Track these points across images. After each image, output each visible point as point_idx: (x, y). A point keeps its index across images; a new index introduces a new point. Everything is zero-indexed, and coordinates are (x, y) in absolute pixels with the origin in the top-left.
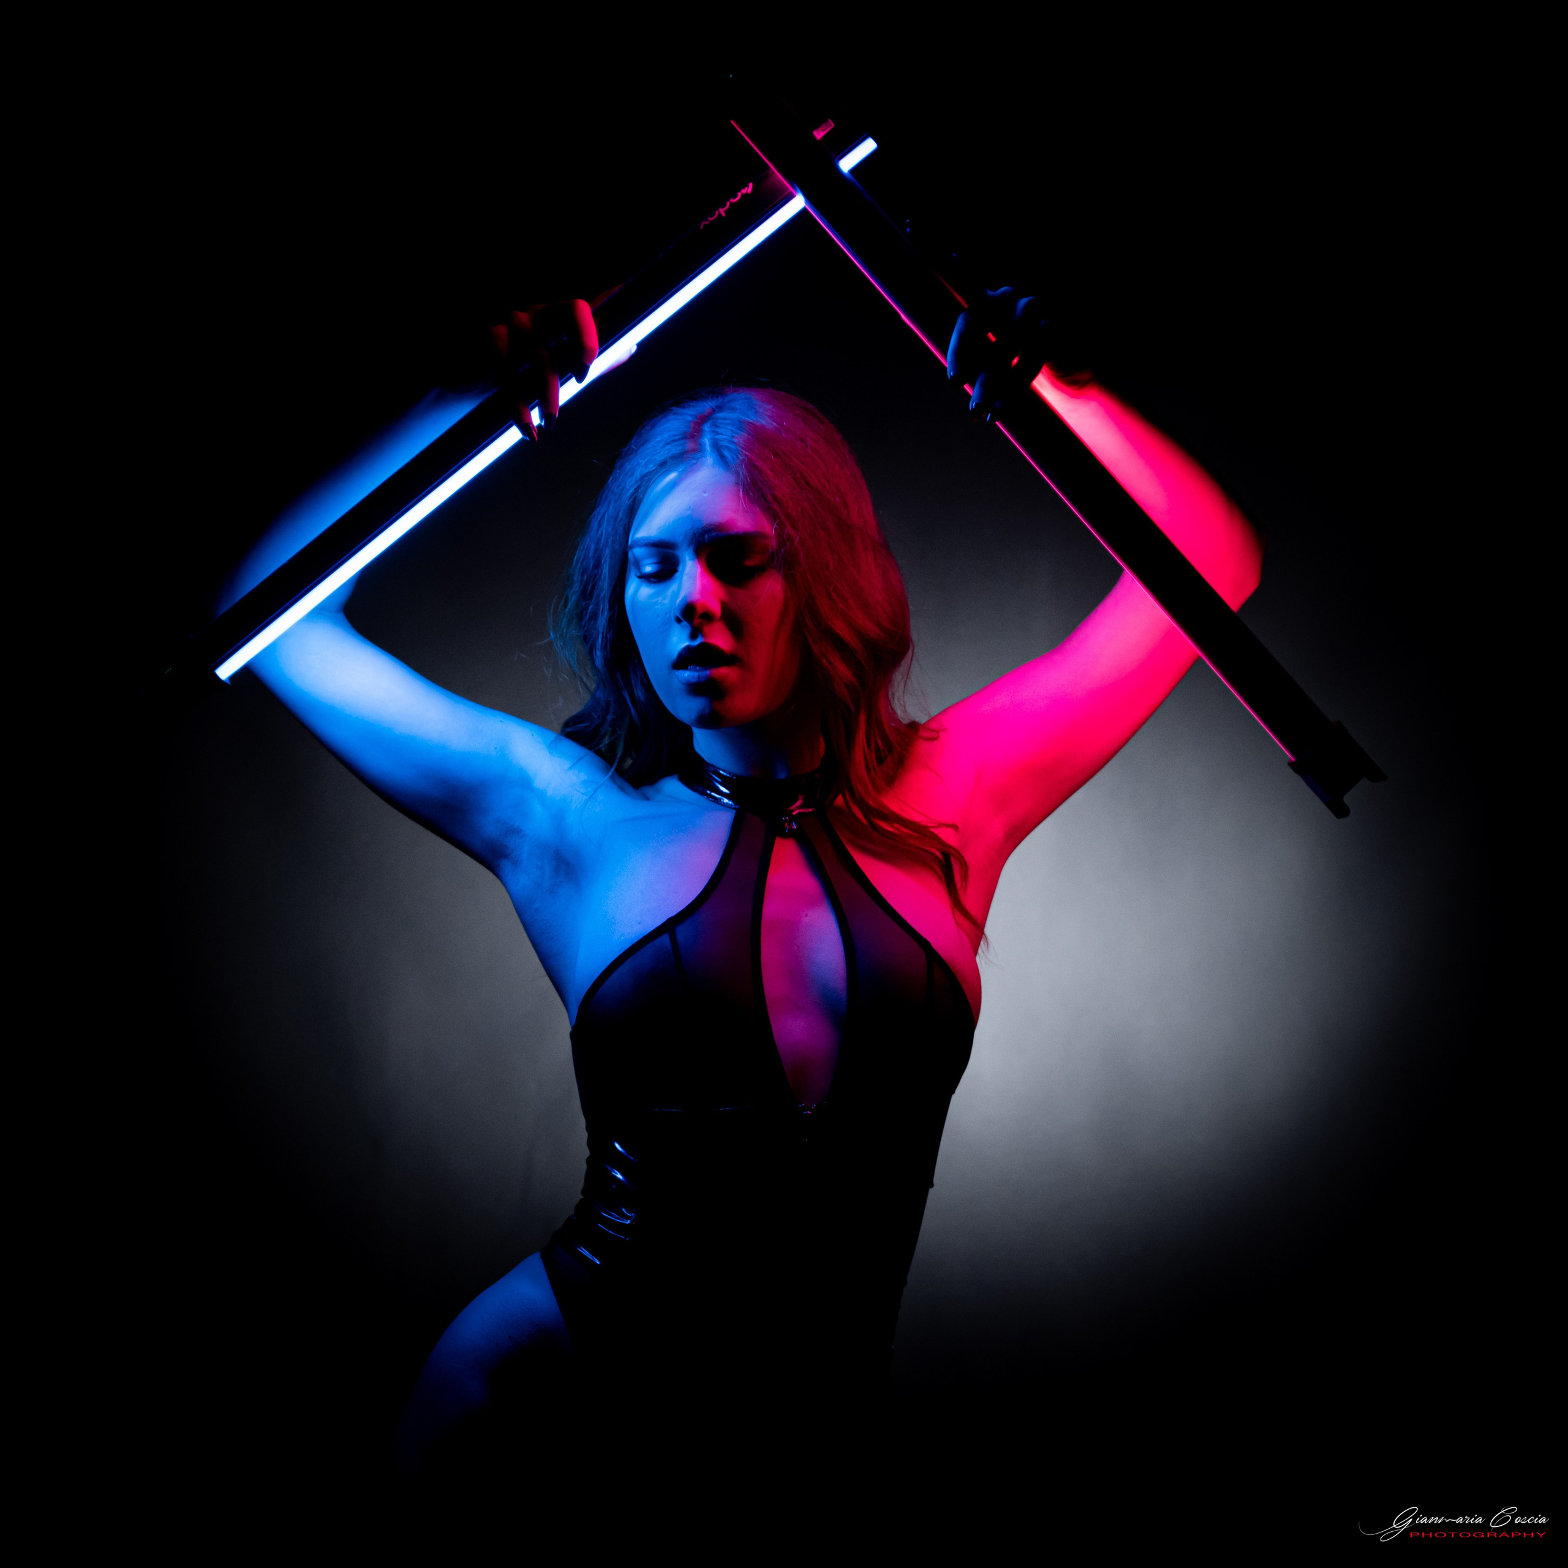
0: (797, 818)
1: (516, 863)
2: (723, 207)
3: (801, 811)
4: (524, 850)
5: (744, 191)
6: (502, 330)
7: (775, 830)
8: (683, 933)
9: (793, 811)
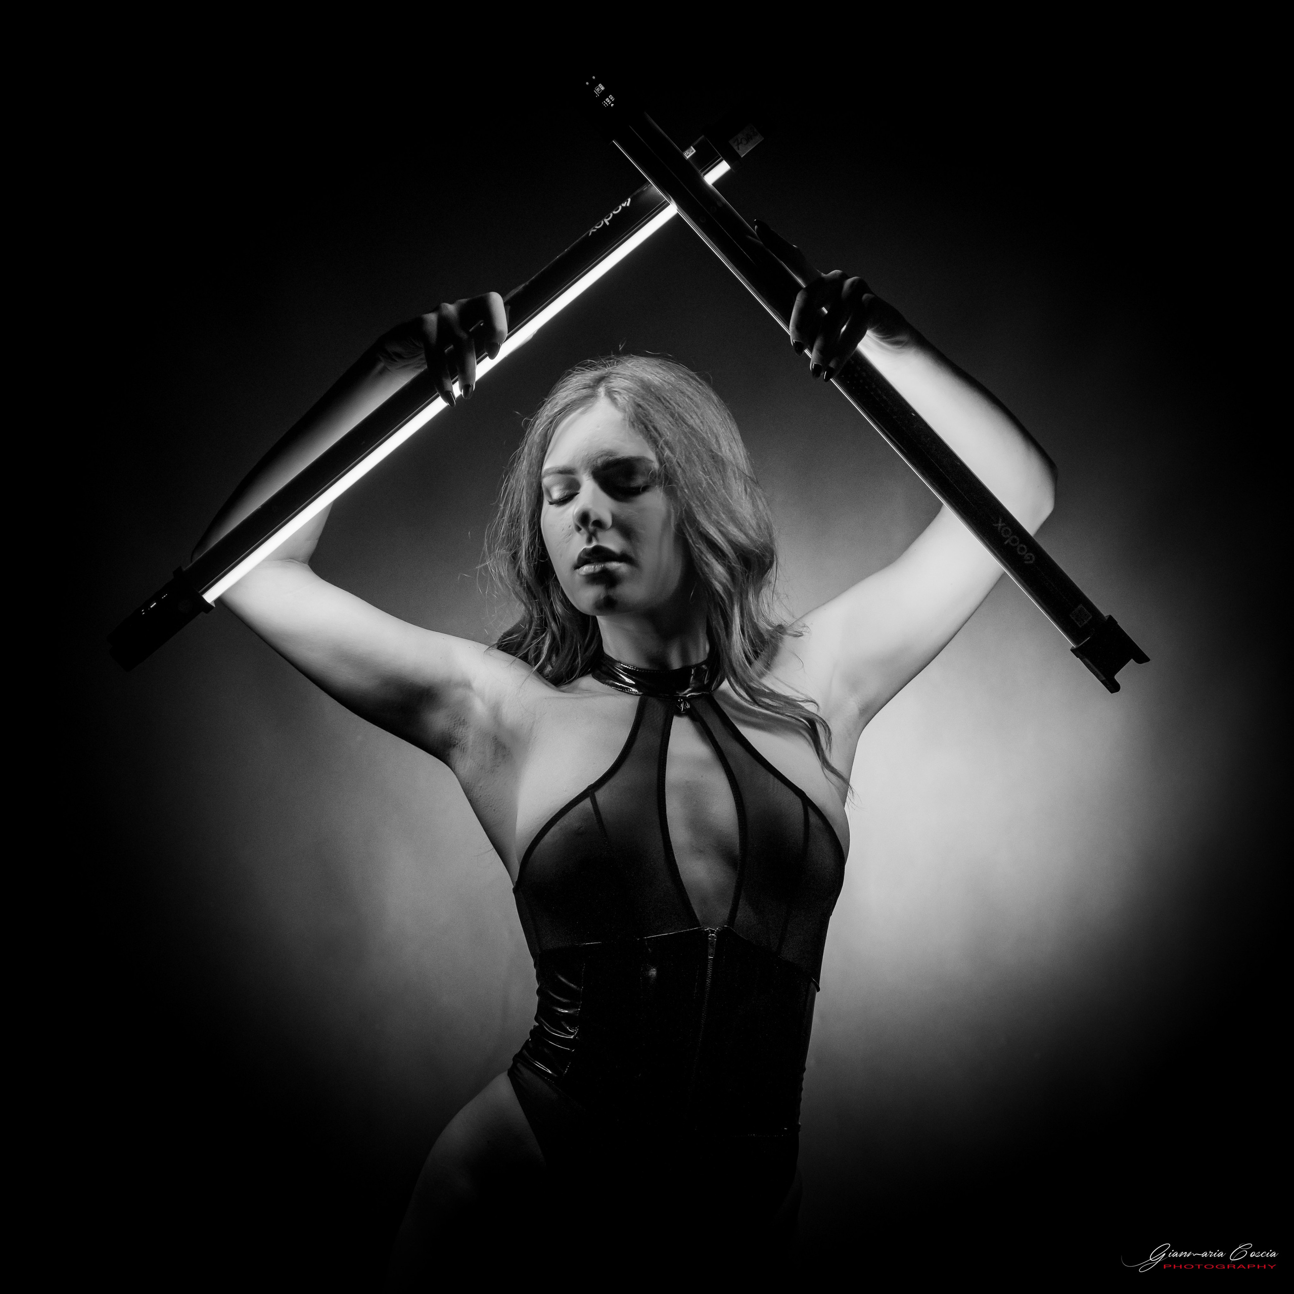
0: (690, 700)
1: (463, 750)
2: (607, 218)
3: (693, 694)
4: (469, 737)
5: (624, 205)
6: (432, 318)
7: (673, 711)
8: (601, 795)
9: (686, 694)
